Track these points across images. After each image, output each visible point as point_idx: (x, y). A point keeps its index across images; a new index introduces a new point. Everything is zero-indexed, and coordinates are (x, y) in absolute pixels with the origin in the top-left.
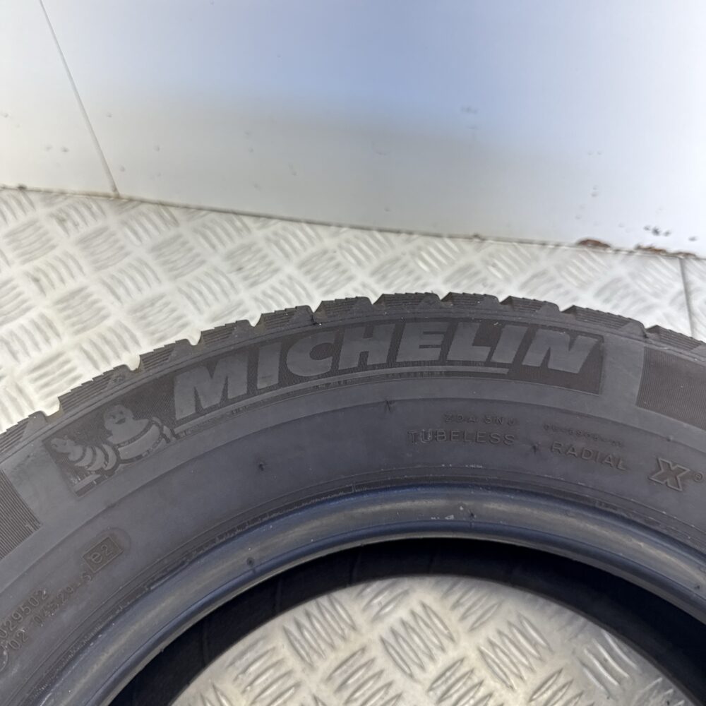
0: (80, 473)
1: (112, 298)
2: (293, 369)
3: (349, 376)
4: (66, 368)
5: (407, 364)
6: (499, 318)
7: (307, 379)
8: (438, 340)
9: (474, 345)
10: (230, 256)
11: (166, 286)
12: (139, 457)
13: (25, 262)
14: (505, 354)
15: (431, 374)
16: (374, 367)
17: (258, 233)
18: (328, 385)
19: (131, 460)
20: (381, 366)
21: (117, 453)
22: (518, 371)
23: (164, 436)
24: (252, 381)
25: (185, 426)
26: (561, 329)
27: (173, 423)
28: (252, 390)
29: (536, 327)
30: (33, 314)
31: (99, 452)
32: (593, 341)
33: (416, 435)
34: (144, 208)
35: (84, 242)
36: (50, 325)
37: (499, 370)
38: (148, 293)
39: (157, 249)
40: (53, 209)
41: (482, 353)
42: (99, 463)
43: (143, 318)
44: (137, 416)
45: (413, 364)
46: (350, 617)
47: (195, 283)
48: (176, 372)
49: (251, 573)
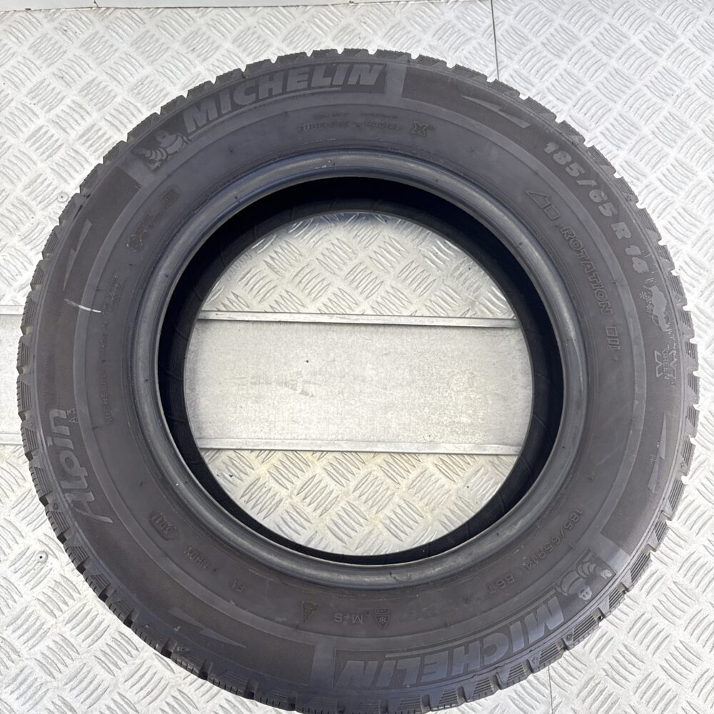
0: (153, 162)
1: (115, 83)
2: (237, 101)
3: (265, 102)
4: (100, 133)
5: (292, 92)
6: (335, 61)
7: (245, 106)
8: (306, 77)
9: (324, 77)
10: (184, 42)
11: (148, 70)
12: (176, 152)
13: (49, 66)
14: (339, 79)
15: (304, 95)
16: (276, 96)
17: (201, 20)
18: (255, 107)
19: (173, 154)
20: (279, 95)
21: (166, 151)
22: (346, 88)
23: (185, 141)
24: (219, 110)
25: (193, 136)
26: (366, 63)
27: (188, 135)
28: (220, 115)
29: (354, 63)
30: (68, 101)
31: (157, 151)
32: (381, 67)
33: (302, 128)
34: (118, 13)
35: (85, 45)
36: (81, 107)
37: (337, 89)
38: (137, 77)
39: (134, 43)
40: (56, 24)
41: (328, 81)
42: (159, 157)
43: (139, 93)
44: (170, 134)
45: (295, 91)
46: (298, 251)
47: (166, 65)
48: (182, 111)
49: (237, 203)
